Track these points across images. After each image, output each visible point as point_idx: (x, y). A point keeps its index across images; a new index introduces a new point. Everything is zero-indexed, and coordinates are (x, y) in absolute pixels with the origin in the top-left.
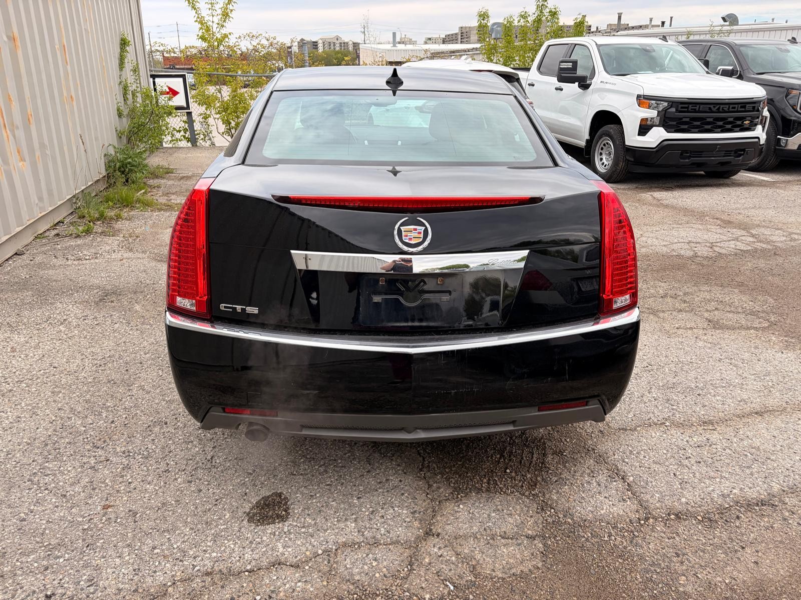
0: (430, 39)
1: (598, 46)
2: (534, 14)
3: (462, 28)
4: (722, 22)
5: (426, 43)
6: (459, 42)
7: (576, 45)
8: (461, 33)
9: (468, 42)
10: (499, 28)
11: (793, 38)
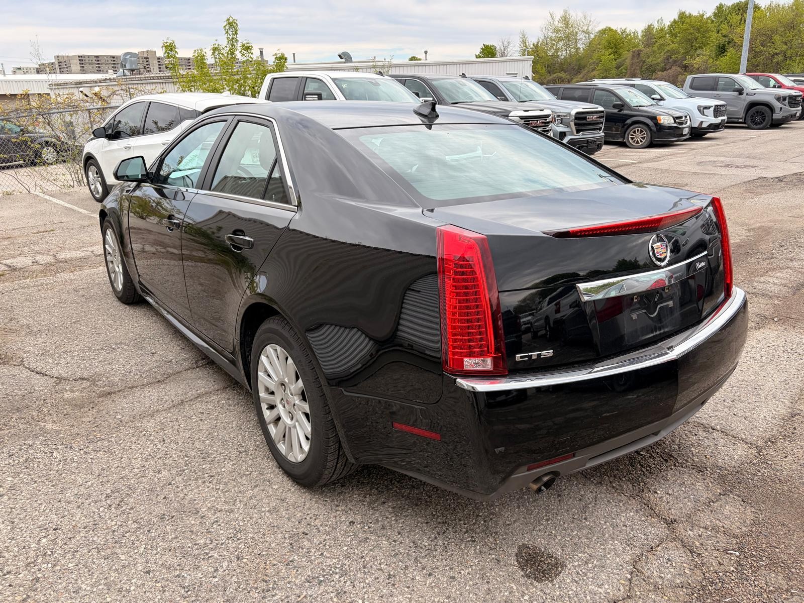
0: (20, 69)
1: (334, 80)
2: (226, 47)
3: (58, 57)
4: (339, 60)
5: (14, 73)
6: (58, 72)
7: (307, 78)
8: (59, 63)
9: (70, 72)
10: (133, 59)
11: (463, 74)
